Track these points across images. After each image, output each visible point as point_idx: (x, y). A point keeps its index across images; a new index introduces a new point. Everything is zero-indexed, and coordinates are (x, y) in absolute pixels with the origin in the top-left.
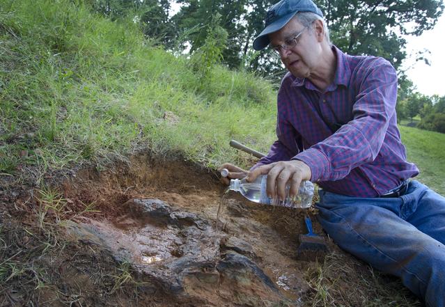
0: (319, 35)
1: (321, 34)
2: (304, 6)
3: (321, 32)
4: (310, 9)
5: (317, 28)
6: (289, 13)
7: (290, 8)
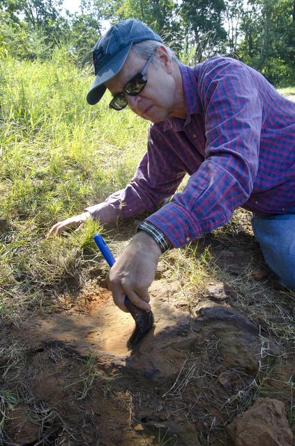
0: (166, 65)
1: (168, 63)
2: (138, 34)
3: (167, 61)
4: (146, 36)
5: (161, 57)
6: (123, 48)
7: (122, 41)
